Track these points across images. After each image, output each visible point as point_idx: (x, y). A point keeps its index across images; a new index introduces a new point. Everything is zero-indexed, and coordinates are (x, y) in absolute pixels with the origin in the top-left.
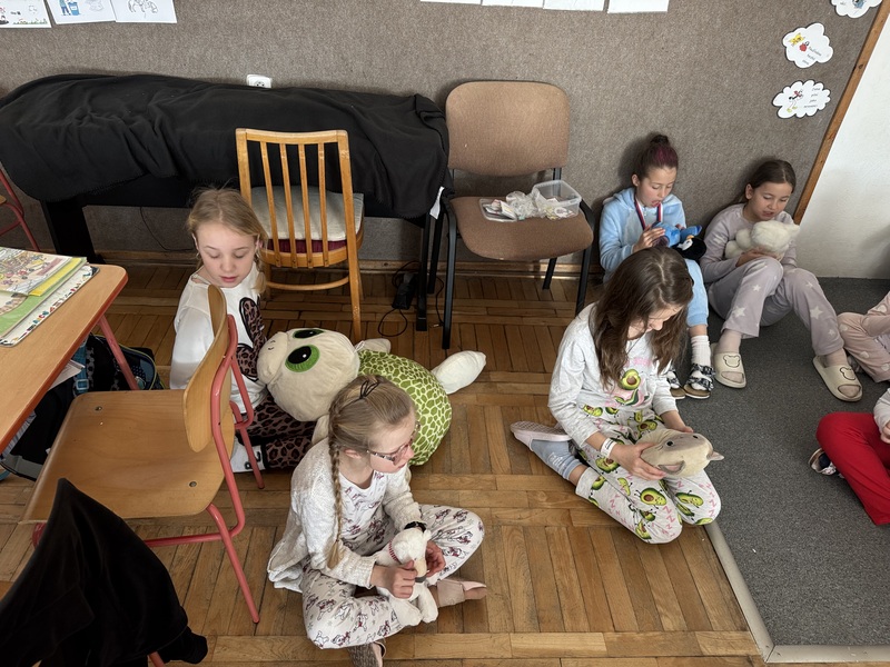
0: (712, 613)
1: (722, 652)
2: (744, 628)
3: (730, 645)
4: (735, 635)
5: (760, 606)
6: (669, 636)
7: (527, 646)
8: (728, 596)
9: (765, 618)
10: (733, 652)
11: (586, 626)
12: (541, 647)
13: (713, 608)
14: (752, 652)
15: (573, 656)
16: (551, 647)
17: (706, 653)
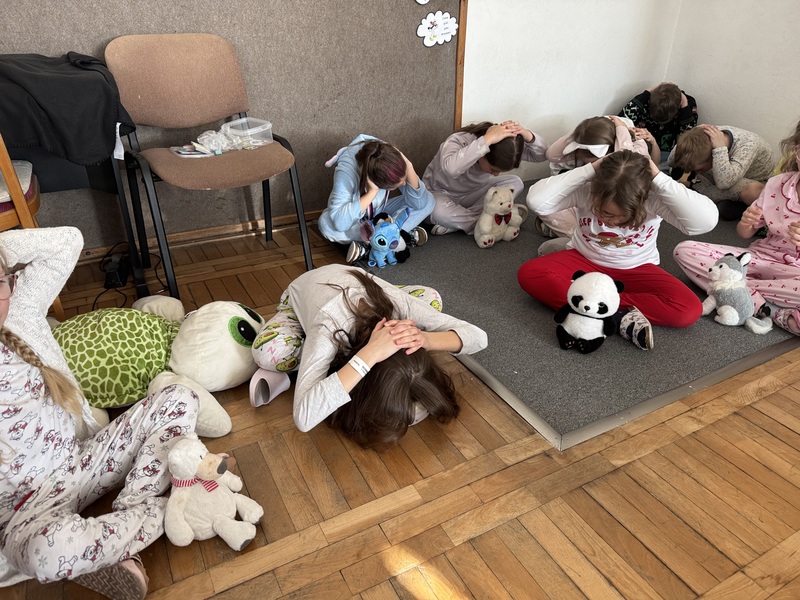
0: (501, 431)
1: (522, 457)
2: (532, 432)
3: (526, 449)
4: (527, 440)
5: (537, 411)
6: (473, 463)
7: (342, 528)
8: (509, 413)
9: (545, 418)
10: (531, 454)
11: (395, 485)
12: (356, 522)
13: (501, 427)
14: (546, 448)
15: (391, 516)
16: (366, 518)
17: (509, 463)
